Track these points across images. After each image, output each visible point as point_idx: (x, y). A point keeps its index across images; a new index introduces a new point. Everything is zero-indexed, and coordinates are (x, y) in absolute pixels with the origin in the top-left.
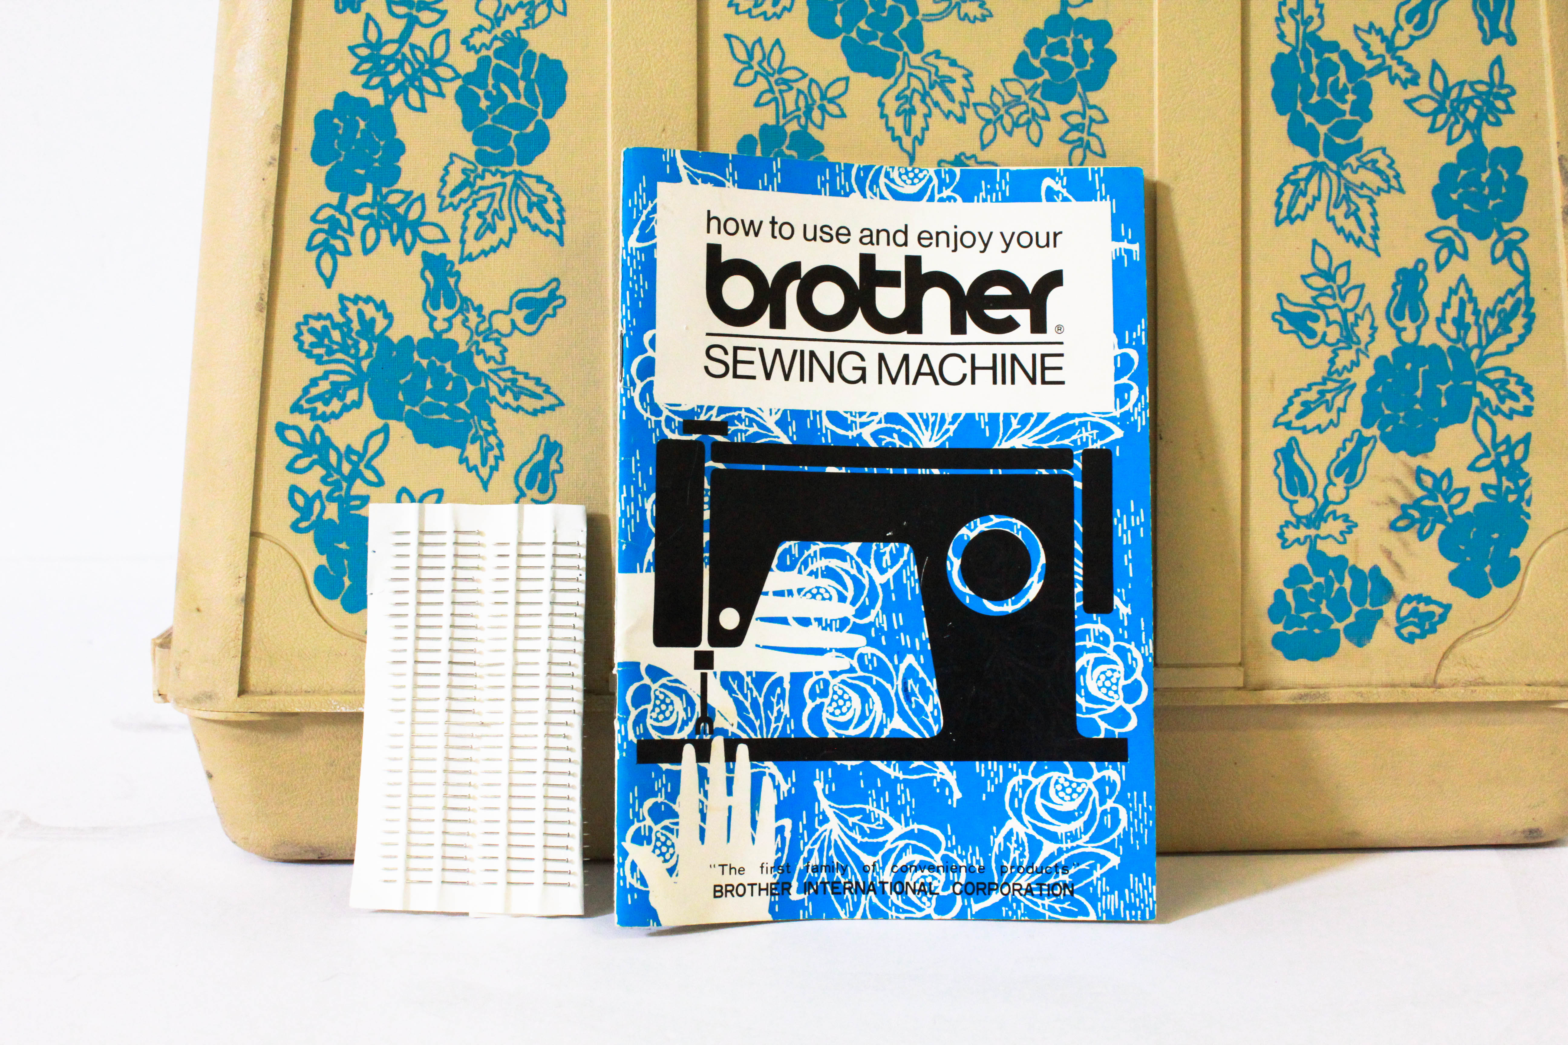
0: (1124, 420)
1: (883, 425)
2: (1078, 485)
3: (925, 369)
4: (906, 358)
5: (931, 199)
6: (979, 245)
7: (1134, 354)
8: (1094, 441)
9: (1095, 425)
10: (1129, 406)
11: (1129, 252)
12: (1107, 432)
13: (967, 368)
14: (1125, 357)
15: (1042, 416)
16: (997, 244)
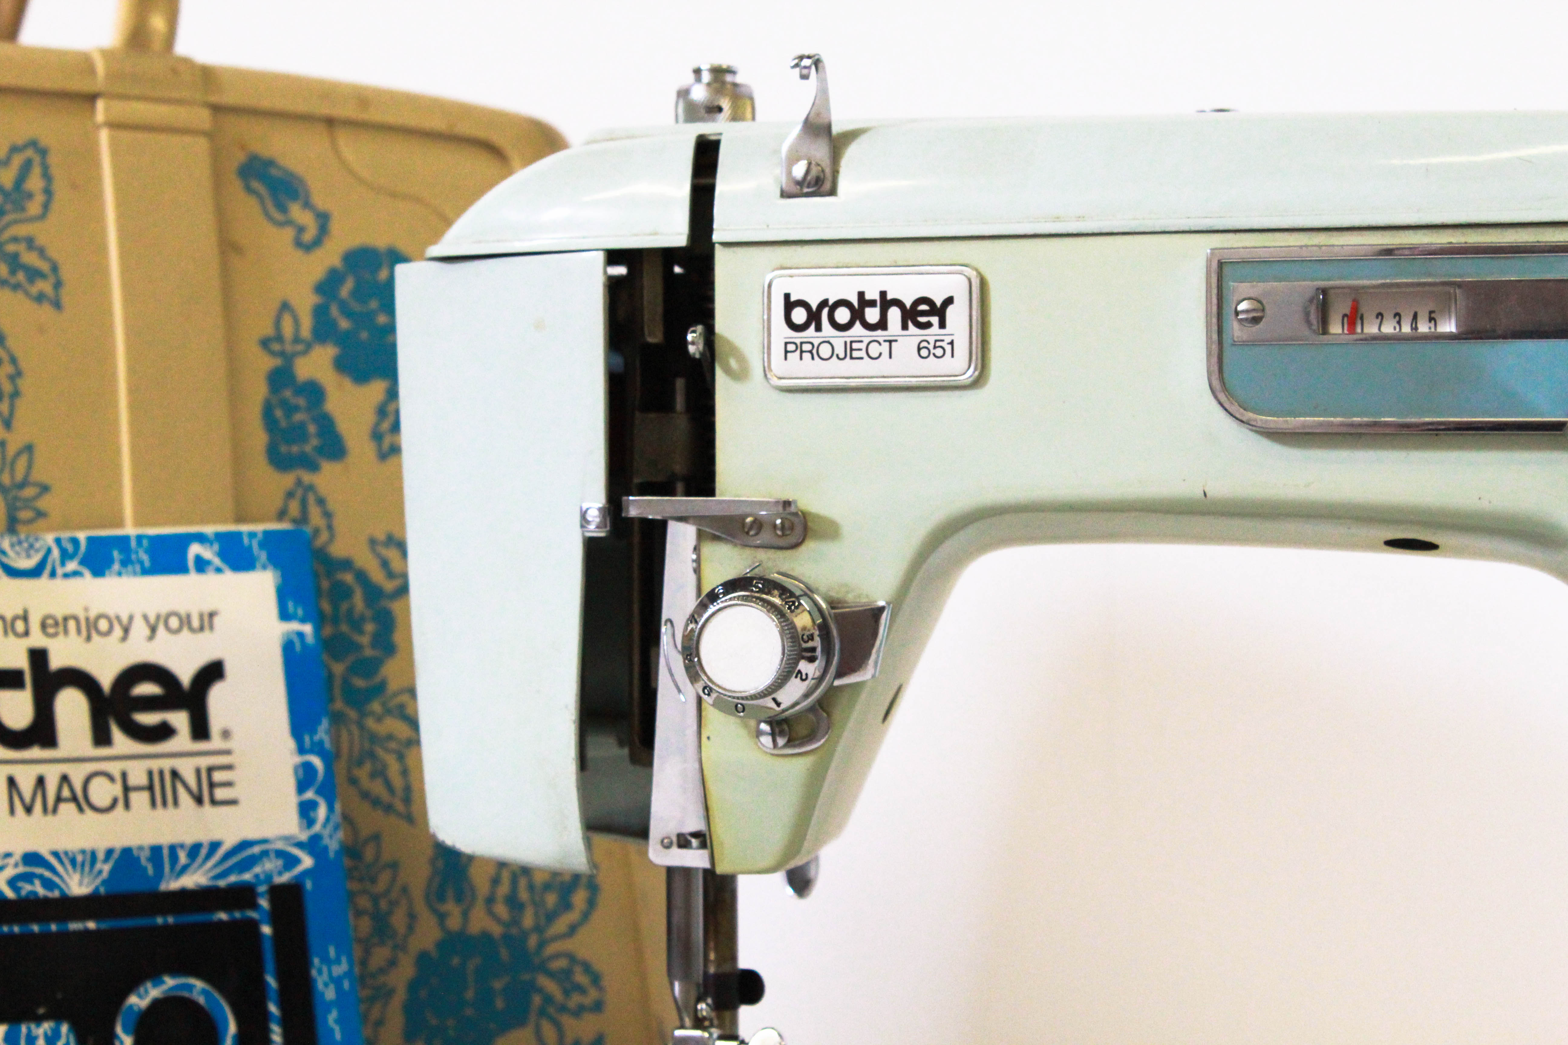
0: (313, 845)
1: (21, 869)
2: (266, 930)
3: (66, 793)
4: (41, 781)
5: (53, 574)
6: (118, 632)
7: (317, 761)
8: (280, 873)
9: (280, 854)
10: (317, 828)
11: (301, 635)
12: (291, 861)
13: (117, 790)
14: (308, 767)
15: (215, 846)
16: (139, 629)
